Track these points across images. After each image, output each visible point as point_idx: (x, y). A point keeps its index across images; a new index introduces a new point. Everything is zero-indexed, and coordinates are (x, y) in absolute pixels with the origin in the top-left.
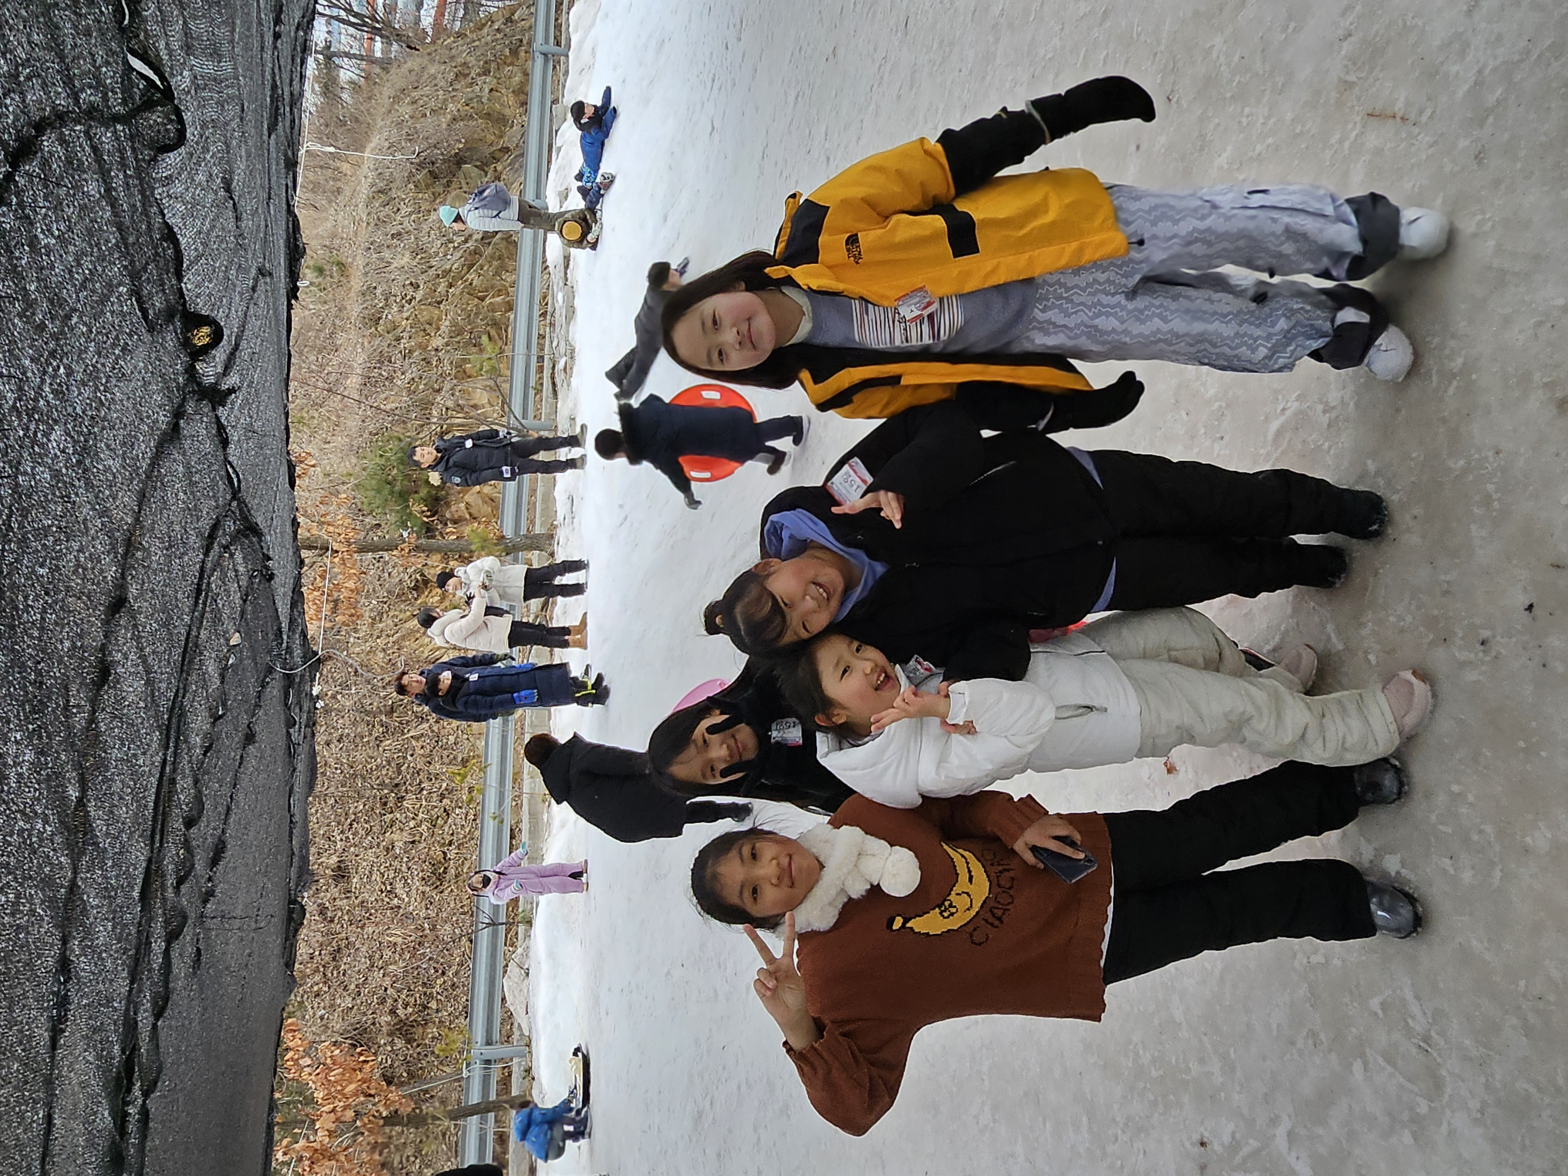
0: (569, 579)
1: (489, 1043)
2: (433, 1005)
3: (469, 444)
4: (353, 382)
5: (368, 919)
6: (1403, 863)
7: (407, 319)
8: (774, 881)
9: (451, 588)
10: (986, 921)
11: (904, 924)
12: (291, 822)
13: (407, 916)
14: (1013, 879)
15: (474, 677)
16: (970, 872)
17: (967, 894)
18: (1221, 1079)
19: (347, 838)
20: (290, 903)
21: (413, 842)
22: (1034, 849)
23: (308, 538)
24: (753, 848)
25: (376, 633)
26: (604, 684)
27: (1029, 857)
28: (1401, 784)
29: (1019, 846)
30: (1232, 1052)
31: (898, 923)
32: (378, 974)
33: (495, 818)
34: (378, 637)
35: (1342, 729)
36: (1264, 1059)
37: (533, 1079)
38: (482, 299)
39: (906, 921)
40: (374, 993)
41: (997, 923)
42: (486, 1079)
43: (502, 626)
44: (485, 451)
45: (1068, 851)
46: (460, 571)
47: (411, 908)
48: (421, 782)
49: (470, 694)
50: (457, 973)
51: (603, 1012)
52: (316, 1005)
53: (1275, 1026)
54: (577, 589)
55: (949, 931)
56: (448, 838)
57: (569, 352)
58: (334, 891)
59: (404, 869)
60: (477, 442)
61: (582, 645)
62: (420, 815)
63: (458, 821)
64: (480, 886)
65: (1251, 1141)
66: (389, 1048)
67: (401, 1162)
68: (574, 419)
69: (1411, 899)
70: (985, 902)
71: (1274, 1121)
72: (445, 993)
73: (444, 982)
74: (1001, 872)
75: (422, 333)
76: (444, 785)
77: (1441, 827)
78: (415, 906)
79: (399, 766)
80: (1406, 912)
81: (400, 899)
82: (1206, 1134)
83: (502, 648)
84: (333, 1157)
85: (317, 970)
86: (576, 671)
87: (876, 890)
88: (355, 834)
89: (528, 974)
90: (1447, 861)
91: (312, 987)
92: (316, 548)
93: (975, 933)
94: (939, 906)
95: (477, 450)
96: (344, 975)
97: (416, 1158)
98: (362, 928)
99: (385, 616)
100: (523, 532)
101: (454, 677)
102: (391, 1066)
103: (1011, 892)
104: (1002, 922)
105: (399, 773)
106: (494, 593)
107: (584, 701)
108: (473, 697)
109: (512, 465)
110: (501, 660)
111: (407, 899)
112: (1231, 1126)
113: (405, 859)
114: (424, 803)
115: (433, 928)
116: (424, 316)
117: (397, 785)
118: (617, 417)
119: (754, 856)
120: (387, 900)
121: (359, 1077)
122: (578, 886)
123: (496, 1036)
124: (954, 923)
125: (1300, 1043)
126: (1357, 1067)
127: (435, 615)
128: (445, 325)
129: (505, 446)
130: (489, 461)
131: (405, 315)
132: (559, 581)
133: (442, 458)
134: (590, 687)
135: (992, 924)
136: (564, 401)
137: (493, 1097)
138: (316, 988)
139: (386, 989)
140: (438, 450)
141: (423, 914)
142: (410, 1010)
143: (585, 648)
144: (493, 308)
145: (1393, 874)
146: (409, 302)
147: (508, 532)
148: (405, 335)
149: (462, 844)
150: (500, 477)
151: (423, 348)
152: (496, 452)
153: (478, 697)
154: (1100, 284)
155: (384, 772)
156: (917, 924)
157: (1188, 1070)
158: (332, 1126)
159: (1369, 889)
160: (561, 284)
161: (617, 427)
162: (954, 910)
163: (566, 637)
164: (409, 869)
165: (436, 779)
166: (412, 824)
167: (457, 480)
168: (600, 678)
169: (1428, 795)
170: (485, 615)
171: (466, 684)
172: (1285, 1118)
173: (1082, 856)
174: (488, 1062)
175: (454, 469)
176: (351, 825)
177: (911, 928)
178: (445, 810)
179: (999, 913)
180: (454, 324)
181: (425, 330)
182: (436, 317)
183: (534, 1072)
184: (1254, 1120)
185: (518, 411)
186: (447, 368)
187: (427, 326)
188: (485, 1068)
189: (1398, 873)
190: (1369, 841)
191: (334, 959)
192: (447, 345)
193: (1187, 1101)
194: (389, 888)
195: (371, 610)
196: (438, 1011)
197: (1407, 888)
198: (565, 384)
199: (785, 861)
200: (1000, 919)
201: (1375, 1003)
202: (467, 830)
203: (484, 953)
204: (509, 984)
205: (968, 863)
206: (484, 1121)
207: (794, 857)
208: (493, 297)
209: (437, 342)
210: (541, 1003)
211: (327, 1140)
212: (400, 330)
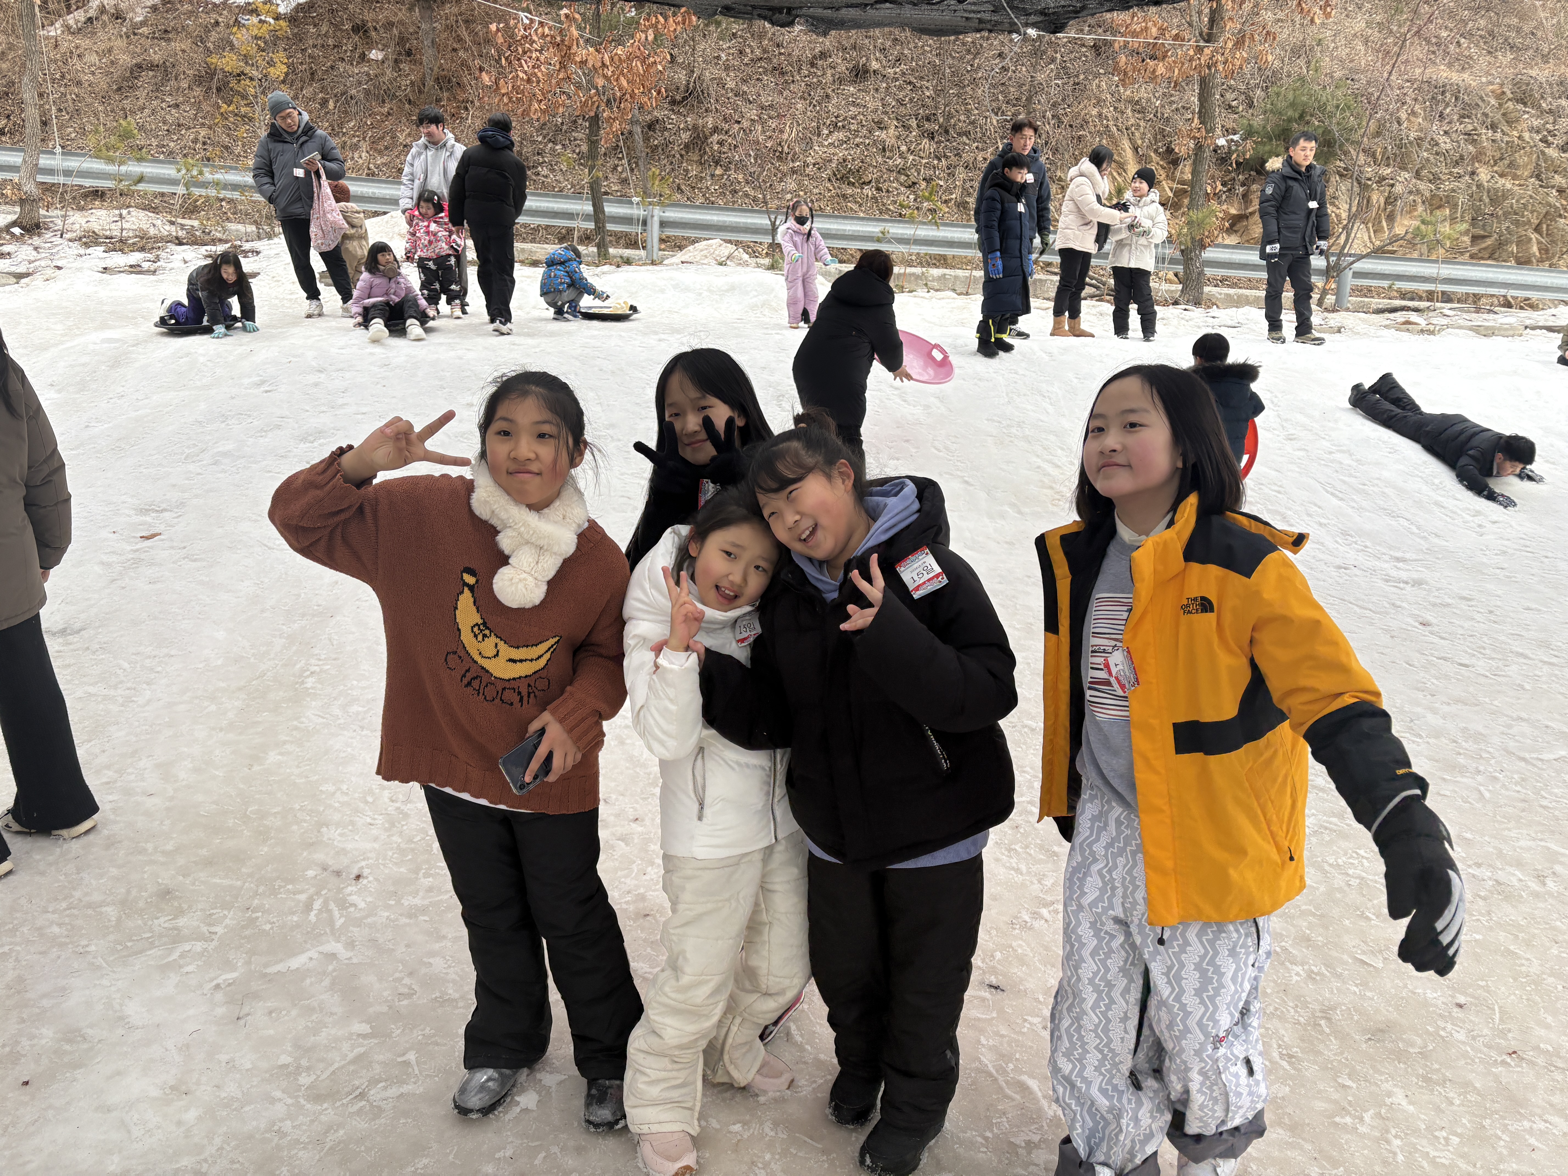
0: (1134, 319)
1: (663, 224)
2: (719, 171)
3: (1313, 205)
4: (1443, 73)
5: (811, 103)
6: (526, 1110)
7: (1519, 138)
8: (512, 455)
9: (1137, 185)
10: (468, 671)
11: (468, 585)
12: (866, 5)
13: (809, 144)
14: (512, 704)
15: (1021, 208)
16: (521, 661)
17: (497, 655)
18: (406, 903)
19: (897, 80)
20: (789, 10)
21: (884, 150)
22: (542, 732)
23: (1222, 18)
24: (551, 436)
25: (1121, 106)
26: (1001, 353)
27: (535, 726)
28: (597, 1126)
29: (546, 717)
30: (426, 918)
31: (470, 579)
32: (753, 114)
33: (883, 233)
34: (1115, 108)
35: (654, 1075)
36: (408, 946)
37: (618, 266)
38: (1537, 229)
39: (471, 588)
40: (735, 111)
41: (465, 681)
42: (627, 220)
43: (1086, 243)
44: (1301, 224)
45: (535, 765)
46: (1154, 195)
47: (817, 148)
48: (947, 157)
49: (1002, 203)
50: (747, 195)
51: (663, 336)
52: (731, 51)
53: (431, 960)
54: (1121, 328)
55: (459, 630)
56: (884, 187)
57: (1431, 328)
58: (842, 68)
59: (858, 140)
60: (1314, 214)
61: (1056, 331)
62: (911, 158)
63: (902, 198)
64: (797, 214)
65: (342, 920)
66: (682, 126)
67: (575, 140)
68: (1339, 331)
69: (487, 1110)
70: (487, 671)
71: (351, 945)
72: (728, 183)
73: (739, 183)
74: (519, 693)
75: (1498, 155)
76: (941, 183)
77: (543, 1154)
78: (818, 151)
79: (967, 134)
80: (475, 1101)
81: (828, 136)
82: (365, 882)
83: (1058, 241)
84: (563, 66)
85: (765, 51)
86: (1024, 323)
87: (503, 560)
88: (900, 88)
89: (721, 264)
90: (509, 1153)
91: (750, 46)
92: (1211, 28)
93: (456, 657)
94: (484, 624)
95: (1303, 214)
96: (758, 79)
97: (578, 154)
98: (802, 98)
99: (1139, 116)
100: (1209, 272)
101: (1024, 186)
102: (666, 129)
103: (497, 701)
104: (466, 686)
105: (959, 134)
106: (1124, 234)
107: (983, 329)
108: (999, 206)
109: (1280, 255)
110: (1042, 238)
111: (826, 143)
112: (362, 905)
113: (867, 141)
114: (924, 161)
115: (794, 171)
116: (1521, 158)
117: (947, 132)
118: (1241, 361)
119: (541, 436)
120: (828, 122)
121: (636, 91)
122: (795, 318)
123: (670, 232)
124: (467, 637)
125: (407, 981)
126: (365, 1028)
127: (1104, 166)
128: (1507, 184)
129: (1306, 247)
130: (1287, 228)
131: (1526, 135)
132: (1133, 308)
133: (1299, 173)
134: (999, 336)
135: (464, 676)
136: (1364, 321)
137: (610, 227)
138: (748, 50)
139: (739, 122)
140: (1309, 167)
141: (810, 160)
142: (716, 147)
143: (1052, 334)
144: (1523, 242)
145: (517, 1098)
146: (1544, 140)
147: (1209, 254)
148: (1499, 135)
149: (877, 202)
150: (1267, 240)
151: (1477, 157)
152: (1299, 236)
153: (998, 213)
154: (1133, 893)
155: (962, 118)
156: (466, 599)
157: (427, 875)
158: (590, 64)
159: (507, 1072)
160: (1528, 322)
161: (1232, 358)
162: (480, 637)
163: (1067, 314)
164: (857, 145)
165: (949, 174)
166: (904, 148)
167: (1269, 191)
168: (1008, 348)
169: (579, 1150)
170: (1099, 223)
171: (1015, 200)
172: (350, 954)
173: (528, 779)
174: (645, 223)
175: (1283, 188)
176: (910, 83)
177: (462, 592)
178: (914, 183)
179: (475, 684)
180: (1506, 194)
181: (1501, 159)
182: (1519, 173)
183: (626, 268)
184: (360, 926)
185: (1359, 266)
186: (1447, 186)
187: (1506, 162)
188: (638, 220)
189: (518, 1103)
190: (560, 1083)
191: (775, 69)
192: (1478, 186)
193: (402, 870)
194: (840, 124)
195: (1149, 100)
196: (713, 176)
197: (501, 1109)
198: (1388, 322)
199: (534, 467)
200: (469, 684)
201: (411, 1056)
202: (891, 207)
203: (749, 221)
204: (716, 246)
205: (531, 660)
206: (586, 217)
207: (537, 479)
208: (1539, 243)
209: (1484, 174)
210: (688, 276)
211: (578, 59)
212: (1506, 129)
